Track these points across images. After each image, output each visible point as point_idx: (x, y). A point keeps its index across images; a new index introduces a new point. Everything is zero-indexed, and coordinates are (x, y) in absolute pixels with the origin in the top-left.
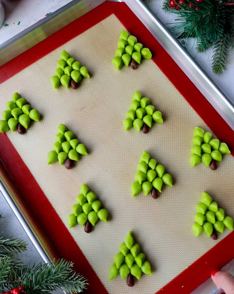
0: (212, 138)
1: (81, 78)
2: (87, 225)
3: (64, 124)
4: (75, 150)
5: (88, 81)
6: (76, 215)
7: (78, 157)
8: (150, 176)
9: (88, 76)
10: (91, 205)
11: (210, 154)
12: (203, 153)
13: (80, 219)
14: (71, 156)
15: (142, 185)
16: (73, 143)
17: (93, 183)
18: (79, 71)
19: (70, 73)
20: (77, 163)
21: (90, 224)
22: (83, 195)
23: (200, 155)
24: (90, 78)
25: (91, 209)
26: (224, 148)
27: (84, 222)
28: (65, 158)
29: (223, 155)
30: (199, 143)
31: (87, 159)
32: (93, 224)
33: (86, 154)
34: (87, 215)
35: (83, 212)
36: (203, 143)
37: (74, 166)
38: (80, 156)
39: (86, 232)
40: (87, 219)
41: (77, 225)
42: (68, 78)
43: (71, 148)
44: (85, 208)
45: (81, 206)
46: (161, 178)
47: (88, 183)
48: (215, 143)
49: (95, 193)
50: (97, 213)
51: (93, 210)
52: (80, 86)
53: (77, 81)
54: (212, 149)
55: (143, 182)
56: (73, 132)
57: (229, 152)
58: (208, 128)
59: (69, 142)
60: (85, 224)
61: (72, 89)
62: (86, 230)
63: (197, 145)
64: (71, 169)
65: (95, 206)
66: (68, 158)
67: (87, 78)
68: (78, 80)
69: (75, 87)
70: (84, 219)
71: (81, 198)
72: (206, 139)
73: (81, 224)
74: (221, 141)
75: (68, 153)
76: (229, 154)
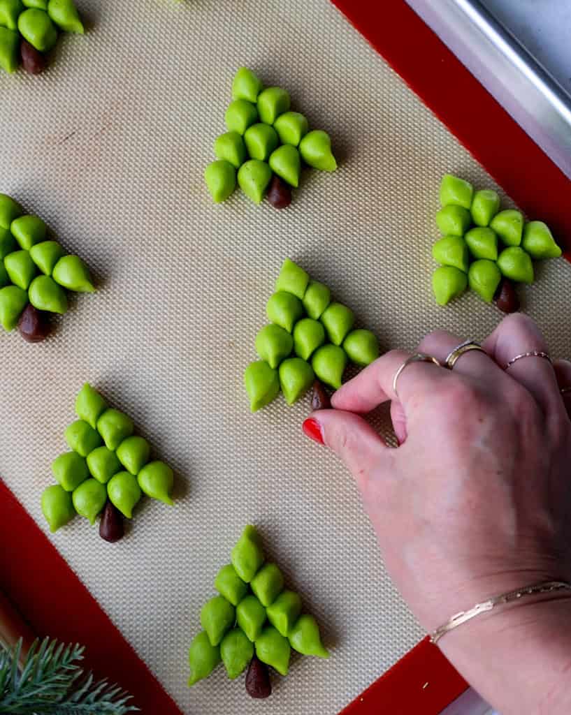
0: (497, 210)
1: (55, 34)
2: (106, 517)
3: (7, 193)
4: (51, 276)
5: (80, 44)
6: (67, 488)
7: (60, 299)
8: (305, 339)
9: (79, 28)
10: (115, 451)
11: (495, 262)
12: (470, 258)
13: (81, 500)
14: (39, 299)
15: (277, 368)
16: (40, 255)
17: (117, 382)
18: (46, 12)
19: (16, 19)
20: (62, 320)
21: (116, 513)
22: (86, 423)
23: (461, 266)
24: (85, 32)
25: (115, 465)
26: (540, 238)
27: (97, 507)
28: (18, 305)
29: (538, 261)
30: (457, 229)
31: (94, 304)
32: (126, 511)
33: (87, 287)
34: (106, 485)
35: (90, 476)
36: (470, 224)
37: (50, 332)
38: (68, 297)
39: (107, 540)
40: (104, 499)
41: (76, 518)
42: (10, 38)
43: (35, 272)
44: (95, 464)
45: (85, 459)
46: (342, 346)
47: (100, 382)
48: (508, 224)
49: (126, 414)
50: (136, 477)
51: (122, 468)
52: (54, 61)
53: (42, 45)
54: (502, 245)
55: (281, 360)
56: (40, 220)
57: (557, 250)
58: (487, 177)
59: (28, 252)
60: (101, 514)
61: (26, 73)
62: (105, 532)
63: (451, 236)
64: (41, 340)
65: (127, 456)
66: (28, 304)
67: (74, 33)
68: (44, 39)
69: (35, 67)
70: (96, 498)
71: (82, 431)
72: (481, 212)
73: (86, 514)
74: (531, 215)
75: (27, 290)
76: (558, 258)
